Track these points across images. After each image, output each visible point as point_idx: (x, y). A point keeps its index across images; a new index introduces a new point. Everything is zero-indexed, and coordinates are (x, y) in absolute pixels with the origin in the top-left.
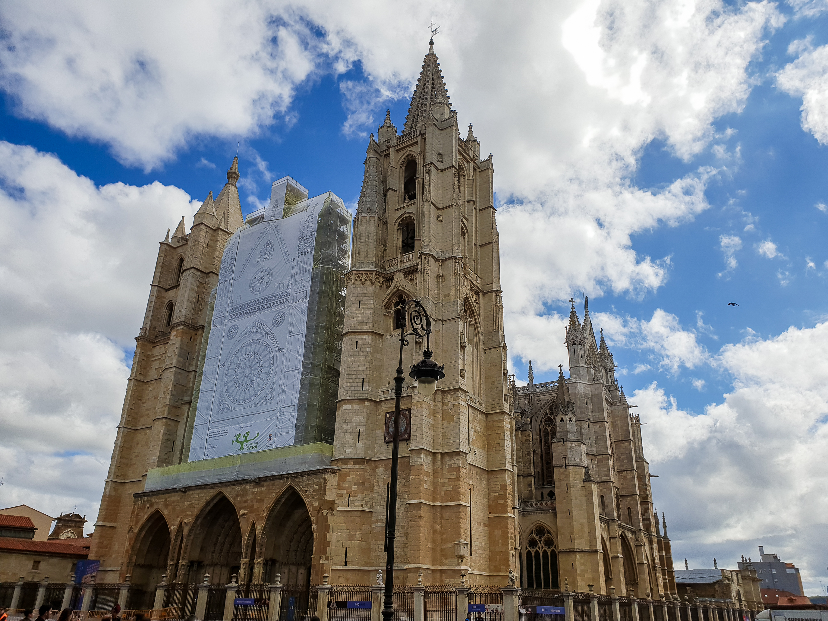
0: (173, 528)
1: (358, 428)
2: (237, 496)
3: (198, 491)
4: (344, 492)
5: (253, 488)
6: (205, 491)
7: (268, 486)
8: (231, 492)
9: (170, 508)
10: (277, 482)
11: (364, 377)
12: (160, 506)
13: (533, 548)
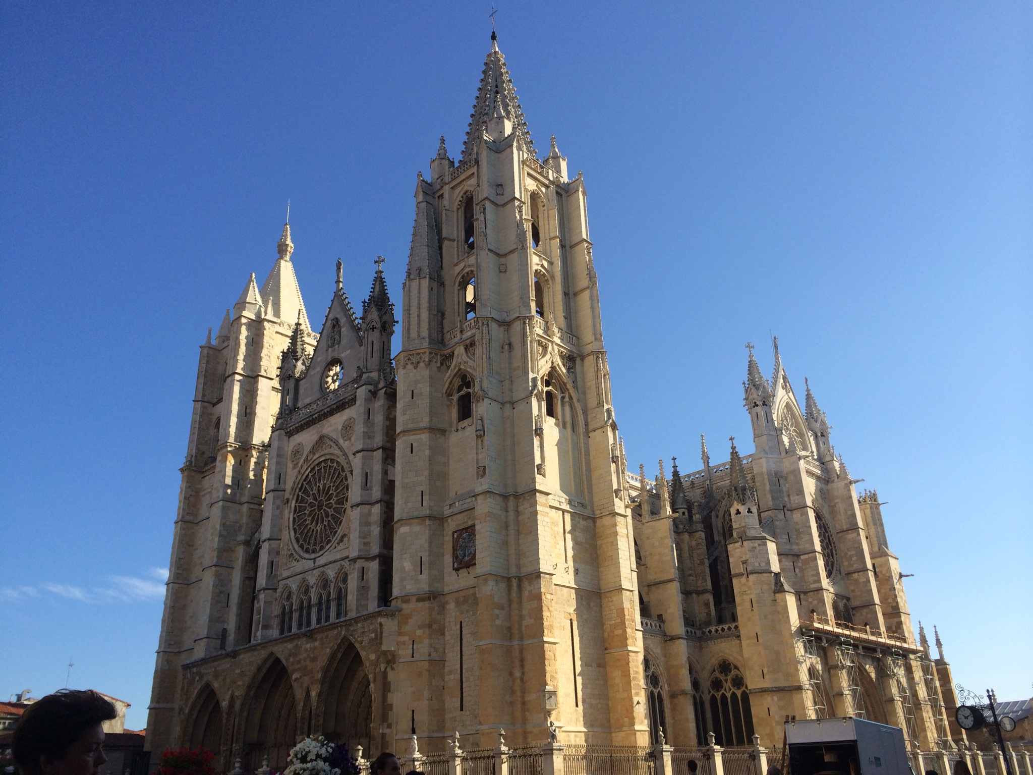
0: (224, 704)
1: (420, 555)
2: (290, 655)
3: (249, 654)
4: (406, 638)
5: (306, 644)
6: (256, 653)
7: (322, 639)
8: (283, 651)
9: (220, 679)
10: (330, 634)
11: (423, 488)
12: (210, 678)
13: (718, 691)
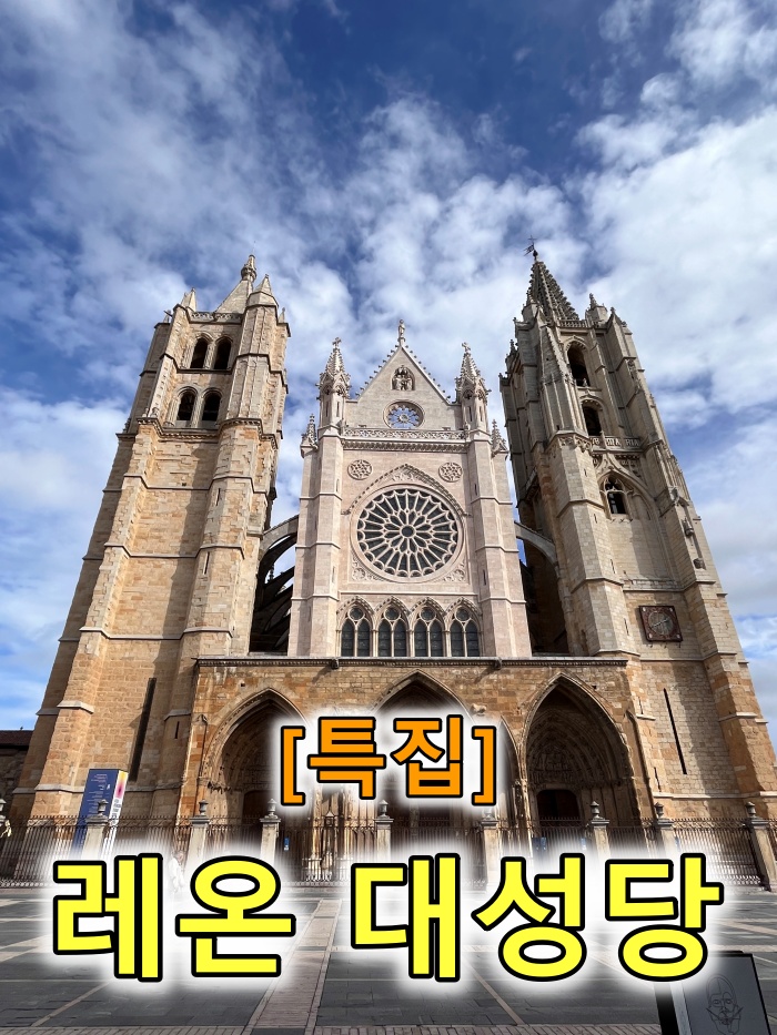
1: (623, 616)
2: (458, 682)
3: (367, 669)
4: (634, 694)
5: (489, 675)
7: (519, 673)
8: (441, 675)
9: (302, 689)
10: (535, 670)
11: (611, 557)
12: (275, 686)
